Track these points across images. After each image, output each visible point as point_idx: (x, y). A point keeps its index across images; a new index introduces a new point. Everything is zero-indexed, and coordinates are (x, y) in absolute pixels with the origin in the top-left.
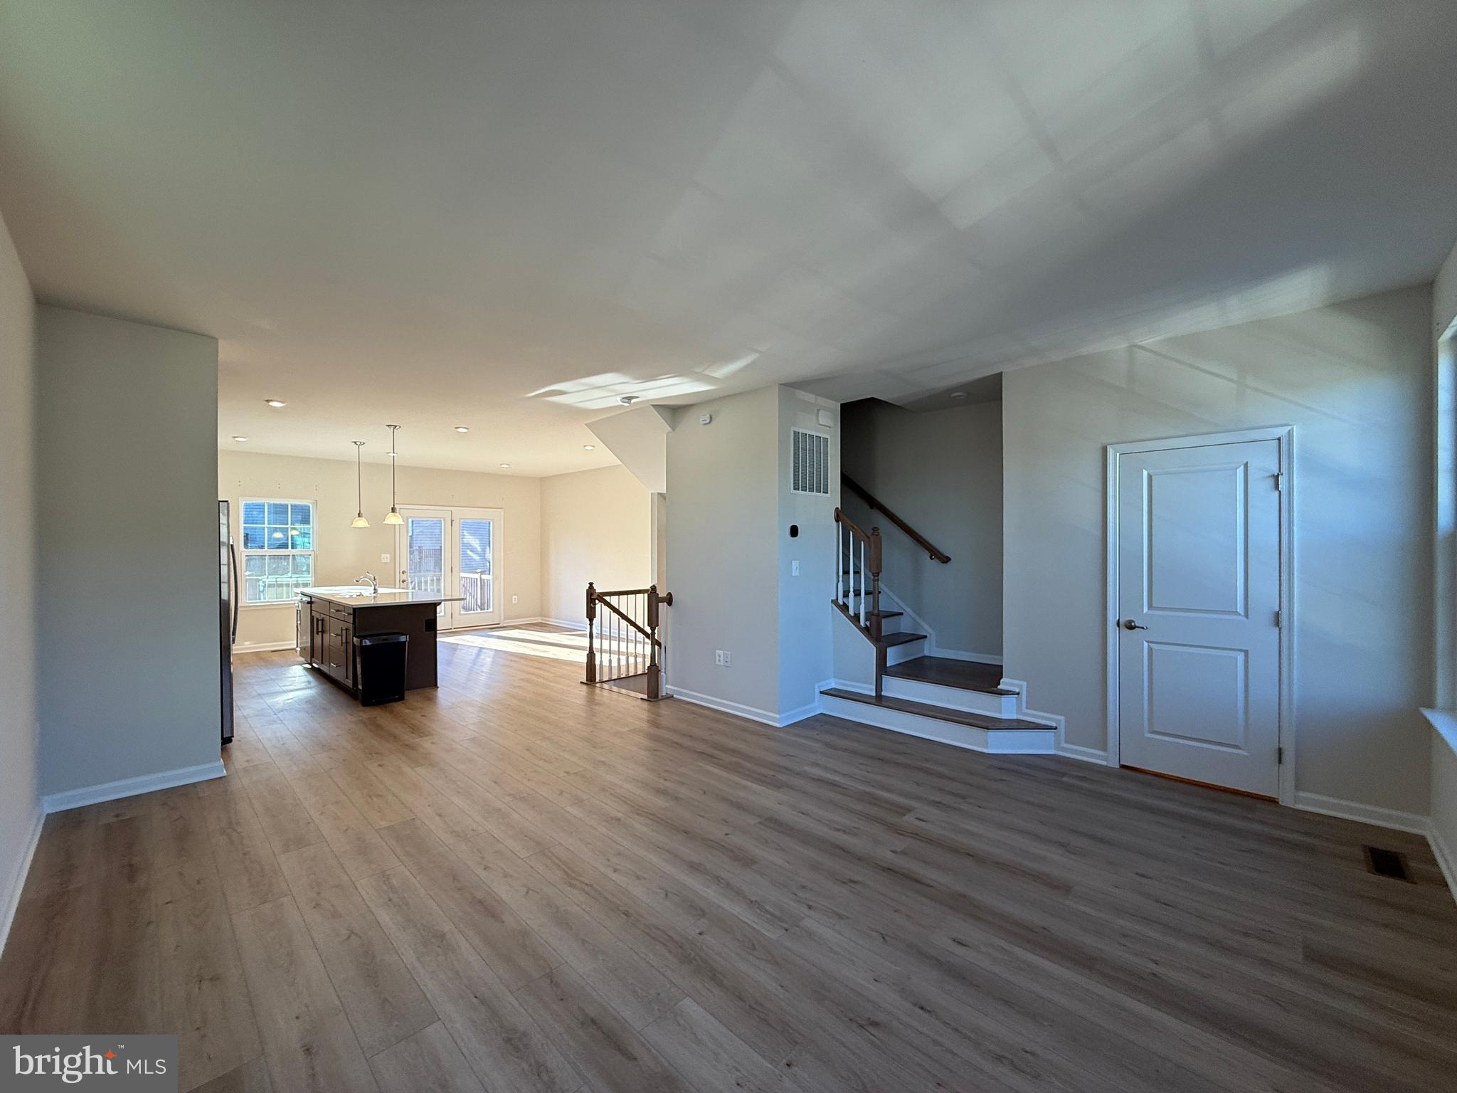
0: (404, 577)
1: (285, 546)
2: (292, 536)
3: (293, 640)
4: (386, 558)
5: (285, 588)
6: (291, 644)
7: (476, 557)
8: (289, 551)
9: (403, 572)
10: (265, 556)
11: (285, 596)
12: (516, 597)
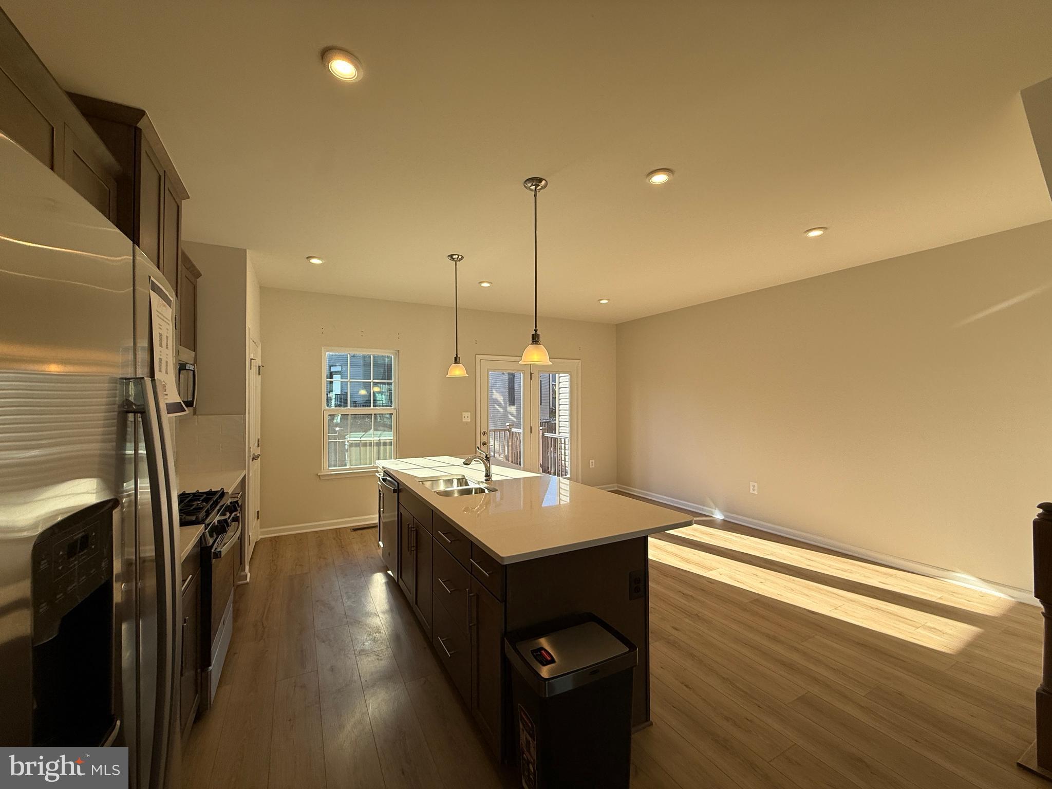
0: (484, 439)
1: (367, 404)
2: (374, 392)
3: (376, 514)
4: (467, 417)
5: (368, 448)
6: (373, 519)
7: (501, 410)
8: (371, 410)
9: (484, 433)
10: (348, 415)
11: (368, 461)
12: (593, 461)
